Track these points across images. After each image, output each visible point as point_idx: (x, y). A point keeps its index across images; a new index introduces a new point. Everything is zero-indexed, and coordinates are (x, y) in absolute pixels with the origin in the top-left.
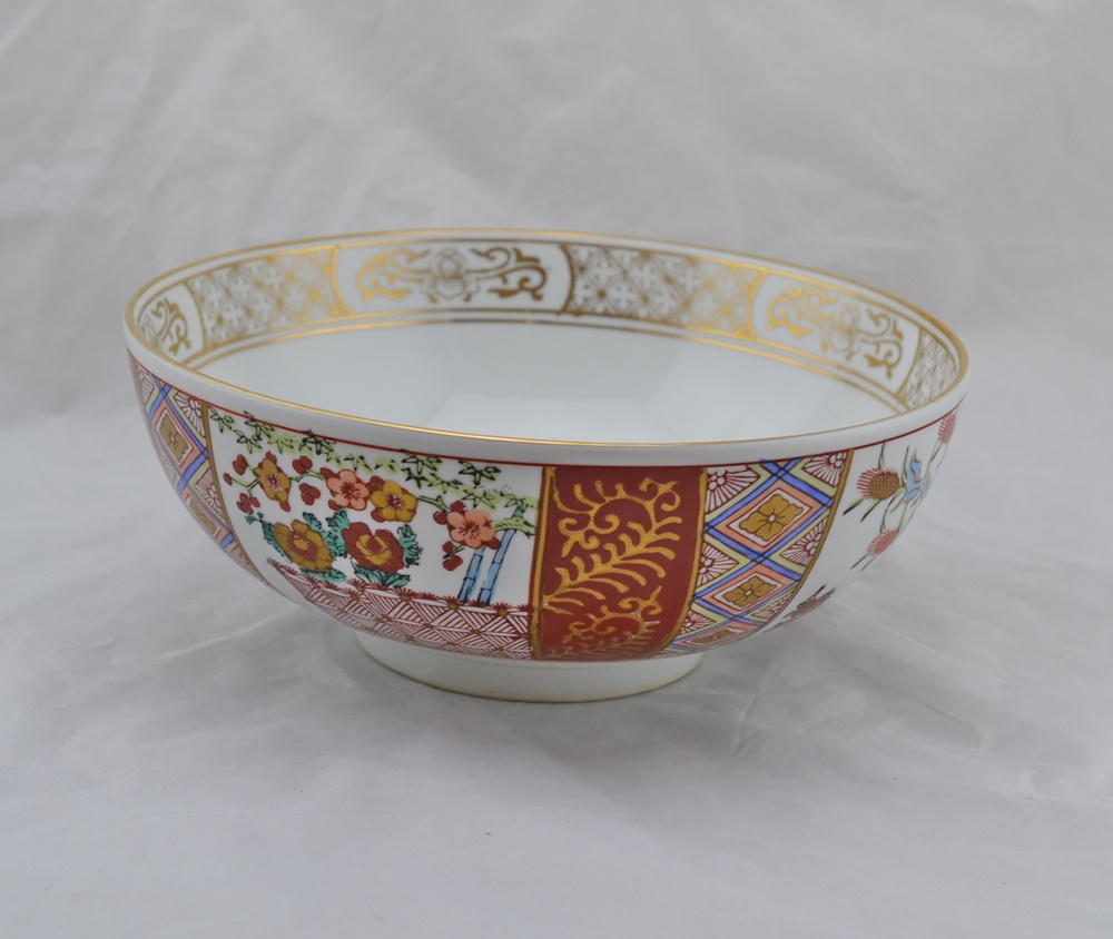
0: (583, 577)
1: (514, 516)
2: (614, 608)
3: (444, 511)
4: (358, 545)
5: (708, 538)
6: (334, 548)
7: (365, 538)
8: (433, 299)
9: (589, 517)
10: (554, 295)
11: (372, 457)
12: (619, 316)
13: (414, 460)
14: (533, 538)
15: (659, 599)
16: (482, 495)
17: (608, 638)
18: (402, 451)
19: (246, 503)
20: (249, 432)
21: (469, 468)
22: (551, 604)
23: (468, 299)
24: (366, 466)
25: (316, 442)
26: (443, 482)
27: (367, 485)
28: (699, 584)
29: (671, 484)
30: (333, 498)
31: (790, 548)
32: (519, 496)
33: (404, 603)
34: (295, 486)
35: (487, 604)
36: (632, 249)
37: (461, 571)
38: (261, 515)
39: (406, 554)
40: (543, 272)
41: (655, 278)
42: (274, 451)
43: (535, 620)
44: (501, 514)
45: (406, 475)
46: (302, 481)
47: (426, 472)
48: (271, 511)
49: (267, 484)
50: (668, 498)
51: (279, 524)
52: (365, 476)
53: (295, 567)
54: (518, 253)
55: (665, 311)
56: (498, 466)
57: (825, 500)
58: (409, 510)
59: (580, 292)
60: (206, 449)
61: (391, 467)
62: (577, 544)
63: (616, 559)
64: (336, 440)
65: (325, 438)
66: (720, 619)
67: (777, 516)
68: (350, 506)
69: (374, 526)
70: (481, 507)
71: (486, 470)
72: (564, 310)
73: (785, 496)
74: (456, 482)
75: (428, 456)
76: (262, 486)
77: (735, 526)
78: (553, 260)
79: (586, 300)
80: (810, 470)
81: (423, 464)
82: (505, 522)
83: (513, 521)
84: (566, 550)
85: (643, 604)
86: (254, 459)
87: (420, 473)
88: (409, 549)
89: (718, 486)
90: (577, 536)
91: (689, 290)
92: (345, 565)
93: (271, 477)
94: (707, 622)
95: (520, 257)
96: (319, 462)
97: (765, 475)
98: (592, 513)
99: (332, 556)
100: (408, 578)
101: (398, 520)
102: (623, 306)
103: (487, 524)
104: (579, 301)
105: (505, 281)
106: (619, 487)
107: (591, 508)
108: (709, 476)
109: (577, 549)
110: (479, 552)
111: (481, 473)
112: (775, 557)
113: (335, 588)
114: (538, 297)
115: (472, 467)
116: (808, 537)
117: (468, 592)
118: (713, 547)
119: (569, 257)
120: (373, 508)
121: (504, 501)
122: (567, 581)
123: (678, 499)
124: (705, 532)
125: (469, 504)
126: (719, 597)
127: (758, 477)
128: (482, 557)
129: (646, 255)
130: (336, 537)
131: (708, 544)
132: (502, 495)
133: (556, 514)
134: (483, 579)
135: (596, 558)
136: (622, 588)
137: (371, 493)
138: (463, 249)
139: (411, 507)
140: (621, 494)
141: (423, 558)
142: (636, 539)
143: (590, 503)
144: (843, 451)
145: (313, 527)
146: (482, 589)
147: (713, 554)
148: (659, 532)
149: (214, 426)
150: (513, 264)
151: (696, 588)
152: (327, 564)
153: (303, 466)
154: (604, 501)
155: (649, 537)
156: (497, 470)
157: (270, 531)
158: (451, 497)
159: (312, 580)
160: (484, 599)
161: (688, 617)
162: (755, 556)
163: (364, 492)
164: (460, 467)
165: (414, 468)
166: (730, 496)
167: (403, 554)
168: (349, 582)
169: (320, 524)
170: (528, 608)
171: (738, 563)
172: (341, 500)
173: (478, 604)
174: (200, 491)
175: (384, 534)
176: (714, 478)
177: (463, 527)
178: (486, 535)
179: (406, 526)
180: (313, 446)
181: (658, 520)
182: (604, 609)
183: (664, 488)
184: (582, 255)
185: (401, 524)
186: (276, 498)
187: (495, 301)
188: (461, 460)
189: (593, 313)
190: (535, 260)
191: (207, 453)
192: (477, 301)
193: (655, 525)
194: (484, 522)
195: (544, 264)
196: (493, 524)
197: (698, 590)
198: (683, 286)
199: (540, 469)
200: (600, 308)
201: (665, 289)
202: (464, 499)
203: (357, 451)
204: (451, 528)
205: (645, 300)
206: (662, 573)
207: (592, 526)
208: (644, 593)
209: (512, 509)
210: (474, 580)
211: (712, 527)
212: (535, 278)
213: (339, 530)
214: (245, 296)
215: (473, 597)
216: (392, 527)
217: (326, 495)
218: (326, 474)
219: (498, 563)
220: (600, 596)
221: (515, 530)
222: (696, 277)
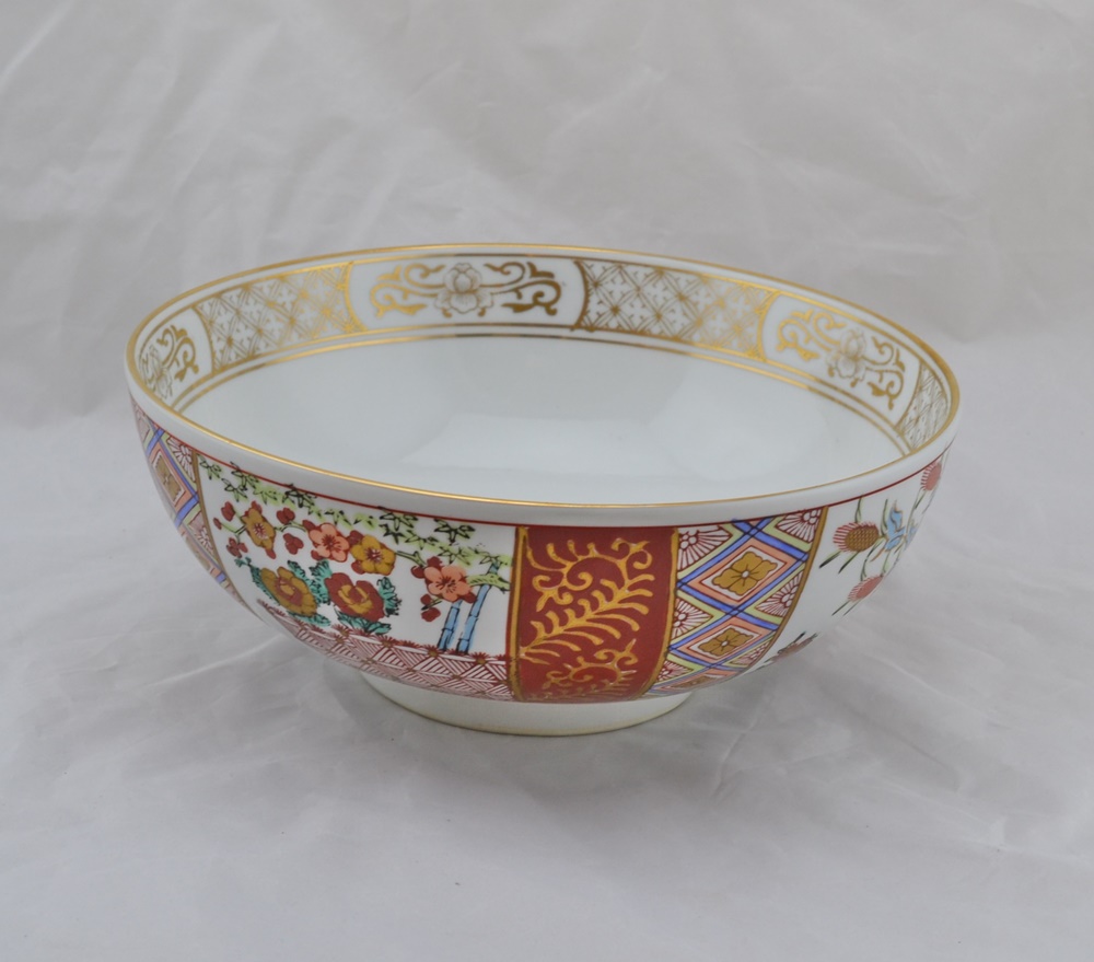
0: (558, 630)
1: (488, 572)
2: (590, 658)
3: (421, 566)
4: (341, 594)
5: (680, 594)
6: (317, 595)
7: (346, 588)
8: (446, 314)
9: (561, 575)
10: (568, 310)
11: (350, 512)
12: (632, 332)
13: (391, 517)
14: (507, 593)
15: (634, 650)
16: (457, 552)
17: (587, 685)
18: (380, 508)
19: (235, 547)
20: (236, 482)
21: (444, 526)
22: (528, 654)
23: (482, 314)
24: (346, 521)
25: (298, 496)
26: (419, 539)
27: (347, 539)
28: (674, 636)
29: (643, 543)
30: (315, 549)
31: (765, 601)
32: (494, 554)
33: (386, 649)
34: (280, 536)
35: (466, 653)
36: (646, 266)
37: (439, 622)
38: (249, 560)
39: (386, 605)
40: (557, 287)
41: (668, 294)
42: (259, 501)
43: (513, 669)
44: (476, 570)
45: (383, 531)
46: (286, 531)
47: (403, 529)
48: (258, 557)
49: (253, 531)
50: (640, 557)
51: (265, 570)
52: (346, 530)
53: (282, 609)
54: (532, 267)
55: (677, 328)
56: (472, 525)
57: (799, 555)
58: (388, 564)
59: (594, 307)
60: (197, 493)
61: (370, 523)
62: (551, 600)
63: (589, 614)
64: (317, 495)
65: (307, 492)
66: (697, 668)
67: (750, 572)
68: (331, 557)
69: (355, 577)
70: (457, 563)
71: (460, 528)
72: (578, 325)
73: (759, 553)
74: (433, 540)
75: (405, 513)
76: (249, 533)
77: (708, 582)
78: (567, 275)
79: (600, 315)
80: (784, 528)
81: (400, 521)
82: (481, 578)
83: (488, 577)
84: (540, 605)
85: (619, 655)
86: (241, 507)
87: (397, 529)
88: (389, 600)
89: (690, 545)
90: (551, 592)
91: (701, 307)
92: (329, 611)
93: (255, 524)
94: (684, 670)
95: (535, 273)
96: (301, 515)
97: (737, 534)
98: (565, 571)
99: (316, 603)
100: (389, 626)
101: (377, 573)
102: (636, 322)
103: (463, 579)
104: (592, 316)
105: (520, 296)
106: (592, 547)
107: (564, 566)
108: (681, 536)
109: (551, 604)
110: (456, 605)
111: (456, 531)
112: (750, 610)
113: (321, 631)
114: (552, 312)
115: (447, 526)
116: (783, 590)
117: (447, 641)
118: (686, 602)
119: (583, 273)
120: (353, 560)
121: (479, 558)
122: (542, 634)
123: (650, 558)
124: (677, 588)
125: (444, 560)
126: (695, 647)
127: (730, 536)
128: (458, 610)
129: (660, 271)
130: (319, 586)
131: (682, 600)
132: (476, 552)
133: (528, 572)
134: (461, 629)
135: (570, 613)
136: (597, 641)
137: (351, 546)
138: (477, 263)
139: (388, 559)
140: (593, 552)
141: (402, 609)
142: (609, 595)
143: (563, 561)
144: (817, 509)
145: (298, 574)
146: (460, 640)
147: (687, 608)
148: (632, 588)
149: (203, 473)
150: (527, 279)
151: (670, 640)
152: (311, 610)
153: (286, 517)
154: (576, 559)
155: (624, 593)
156: (471, 529)
157: (258, 575)
158: (428, 553)
159: (300, 623)
160: (463, 648)
161: (664, 667)
162: (729, 610)
163: (345, 545)
164: (436, 525)
165: (391, 525)
166: (702, 554)
167: (381, 605)
168: (333, 627)
169: (304, 572)
170: (506, 658)
171: (712, 617)
172: (322, 551)
173: (457, 652)
174: (194, 531)
175: (364, 585)
176: (685, 537)
177: (440, 581)
178: (462, 589)
179: (386, 578)
180: (296, 499)
181: (631, 577)
182: (580, 659)
183: (635, 548)
184: (597, 270)
185: (381, 577)
186: (262, 545)
187: (509, 316)
188: (437, 519)
189: (607, 329)
190: (550, 275)
191: (197, 497)
192: (491, 316)
193: (628, 582)
194: (460, 577)
195: (558, 279)
196: (469, 580)
197: (672, 642)
198: (696, 304)
199: (513, 529)
200: (613, 324)
201: (678, 307)
202: (440, 555)
203: (337, 506)
204: (428, 582)
205: (659, 316)
206: (636, 627)
207: (565, 582)
208: (620, 645)
209: (486, 567)
210: (452, 630)
211: (685, 584)
212: (549, 293)
213: (322, 579)
214: (256, 316)
215: (452, 646)
216: (372, 579)
217: (308, 546)
218: (308, 526)
219: (475, 616)
220: (576, 648)
221: (491, 586)
222: (708, 295)
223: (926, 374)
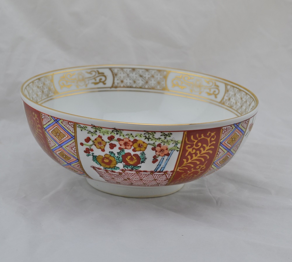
0: (190, 161)
1: (174, 146)
2: (195, 168)
3: (155, 147)
4: (127, 159)
6: (118, 161)
7: (129, 157)
8: (78, 87)
9: (194, 144)
10: (109, 83)
11: (134, 134)
12: (128, 87)
13: (148, 133)
14: (179, 152)
15: (205, 165)
16: (166, 141)
18: (144, 131)
19: (87, 151)
20: (93, 130)
21: (163, 134)
22: (180, 169)
23: (86, 86)
24: (133, 136)
25: (117, 131)
26: (156, 139)
27: (132, 142)
28: (215, 159)
29: (214, 133)
30: (120, 146)
31: (235, 147)
32: (176, 140)
33: (137, 174)
34: (108, 144)
35: (162, 172)
36: (129, 68)
37: (157, 163)
38: (93, 154)
39: (141, 160)
40: (105, 77)
41: (137, 76)
42: (101, 135)
43: (174, 175)
44: (171, 146)
45: (145, 138)
46: (110, 143)
47: (151, 136)
48: (97, 152)
49: (97, 144)
50: (213, 137)
51: (99, 156)
52: (132, 139)
53: (102, 167)
54: (98, 72)
55: (140, 85)
56: (172, 133)
57: (243, 133)
58: (145, 148)
59: (116, 81)
61: (140, 136)
62: (190, 152)
64: (123, 130)
65: (120, 130)
66: (215, 168)
67: (234, 139)
68: (126, 148)
69: (133, 153)
70: (166, 144)
71: (168, 134)
72: (112, 87)
73: (237, 133)
74: (160, 138)
75: (152, 132)
76: (95, 145)
77: (226, 142)
78: (108, 73)
79: (118, 83)
80: (242, 125)
81: (150, 134)
82: (172, 148)
83: (174, 148)
84: (187, 154)
85: (202, 166)
86: (93, 138)
87: (149, 137)
88: (143, 159)
89: (225, 132)
90: (190, 150)
91: (147, 78)
92: (121, 166)
93: (100, 143)
95: (99, 73)
96: (117, 137)
97: (234, 127)
98: (195, 143)
99: (117, 163)
100: (140, 167)
101: (141, 151)
102: (128, 84)
103: (167, 149)
104: (116, 84)
105: (96, 80)
106: (202, 135)
108: (223, 129)
109: (189, 154)
110: (163, 157)
111: (167, 135)
112: (231, 150)
113: (114, 172)
114: (105, 84)
115: (165, 134)
116: (238, 143)
117: (158, 169)
119: (112, 72)
120: (133, 148)
121: (172, 142)
122: (185, 163)
123: (215, 136)
124: (220, 145)
125: (162, 144)
126: (218, 162)
127: (233, 128)
128: (164, 159)
129: (134, 69)
130: (120, 158)
131: (220, 148)
132: (172, 141)
133: (186, 144)
134: (163, 165)
135: (194, 155)
136: (198, 163)
137: (133, 144)
138: (84, 72)
139: (145, 146)
140: (203, 137)
141: (146, 161)
142: (204, 148)
143: (195, 140)
144: (248, 119)
145: (112, 155)
146: (162, 168)
147: (220, 151)
148: (210, 146)
149: (78, 130)
150: (97, 75)
152: (114, 166)
153: (111, 138)
154: (198, 139)
155: (207, 148)
156: (171, 134)
157: (95, 158)
158: (157, 143)
159: (106, 171)
160: (161, 170)
161: (210, 169)
162: (228, 150)
163: (131, 144)
164: (161, 134)
165: (147, 136)
166: (226, 134)
167: (140, 160)
168: (120, 170)
169: (115, 154)
170: (173, 172)
171: (225, 153)
172: (123, 147)
173: (160, 172)
174: (68, 148)
175: (136, 155)
176: (224, 130)
177: (160, 151)
178: (166, 152)
179: (143, 152)
180: (116, 132)
182: (192, 169)
183: (213, 134)
184: (116, 71)
185: (141, 152)
186: (100, 148)
187: (93, 86)
188: (161, 132)
189: (120, 87)
190: (103, 73)
191: (74, 137)
192: (89, 87)
193: (209, 144)
194: (166, 149)
195: (105, 74)
196: (168, 149)
197: (215, 161)
198: (145, 77)
199: (183, 132)
200: (122, 85)
201: (140, 79)
202: (161, 143)
203: (130, 132)
204: (156, 151)
205: (135, 82)
206: (208, 158)
207: (194, 147)
208: (203, 164)
209: (174, 144)
210: (160, 165)
212: (103, 79)
213: (121, 155)
214: (36, 91)
215: (159, 170)
216: (138, 153)
217: (118, 146)
218: (119, 140)
219: (168, 160)
220: (192, 166)
221: (174, 150)
222: (149, 75)
223: (229, 87)
